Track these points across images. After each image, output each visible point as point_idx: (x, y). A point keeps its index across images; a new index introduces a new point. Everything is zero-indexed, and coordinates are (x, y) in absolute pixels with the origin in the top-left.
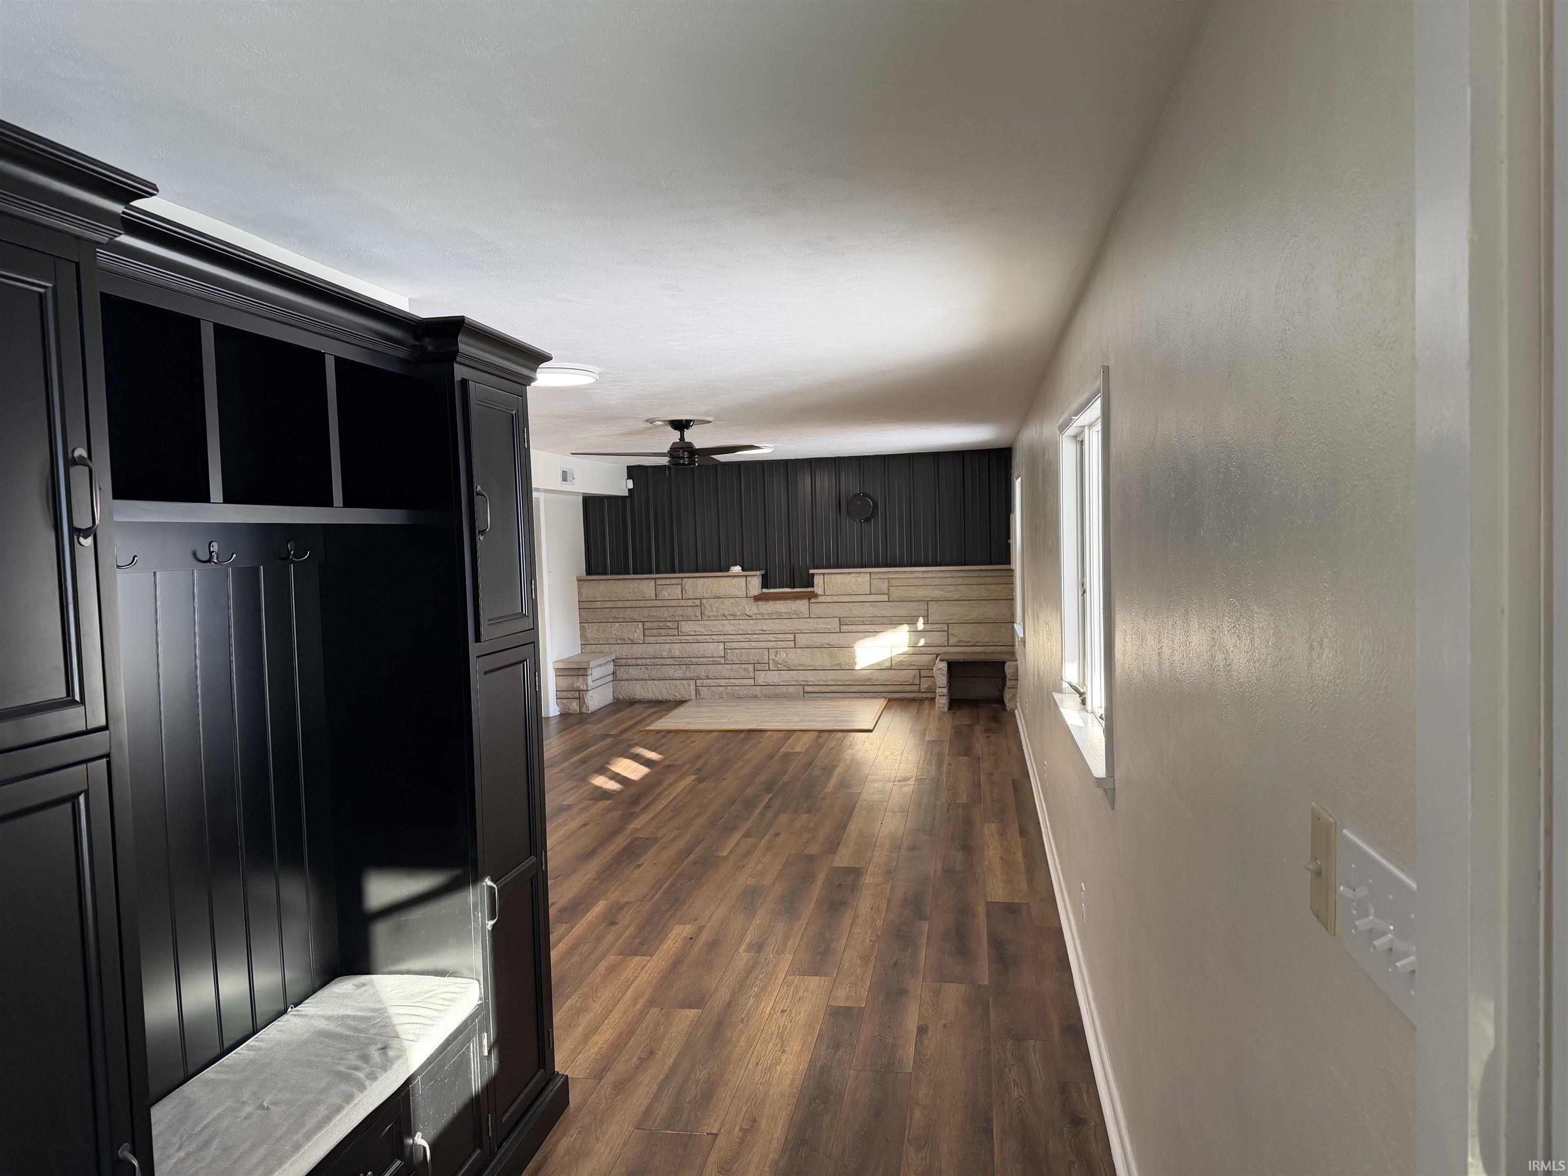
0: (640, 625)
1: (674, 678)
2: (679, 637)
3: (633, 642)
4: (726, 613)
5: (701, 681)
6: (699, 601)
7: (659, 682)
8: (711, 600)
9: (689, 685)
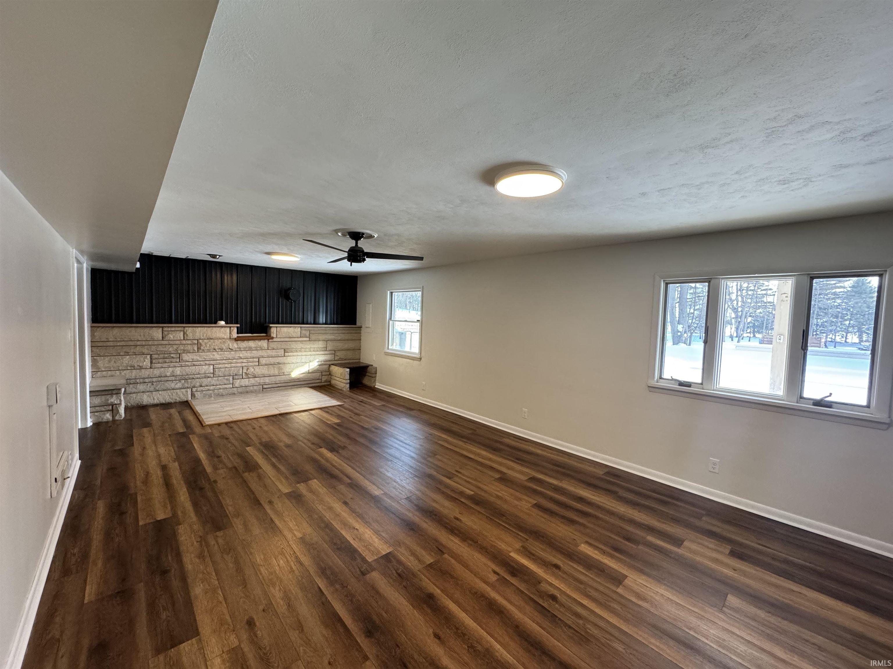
0: (148, 357)
1: (175, 388)
2: (180, 363)
3: (141, 368)
4: (216, 348)
5: (196, 389)
6: (197, 341)
7: (163, 392)
8: (205, 341)
9: (187, 392)
